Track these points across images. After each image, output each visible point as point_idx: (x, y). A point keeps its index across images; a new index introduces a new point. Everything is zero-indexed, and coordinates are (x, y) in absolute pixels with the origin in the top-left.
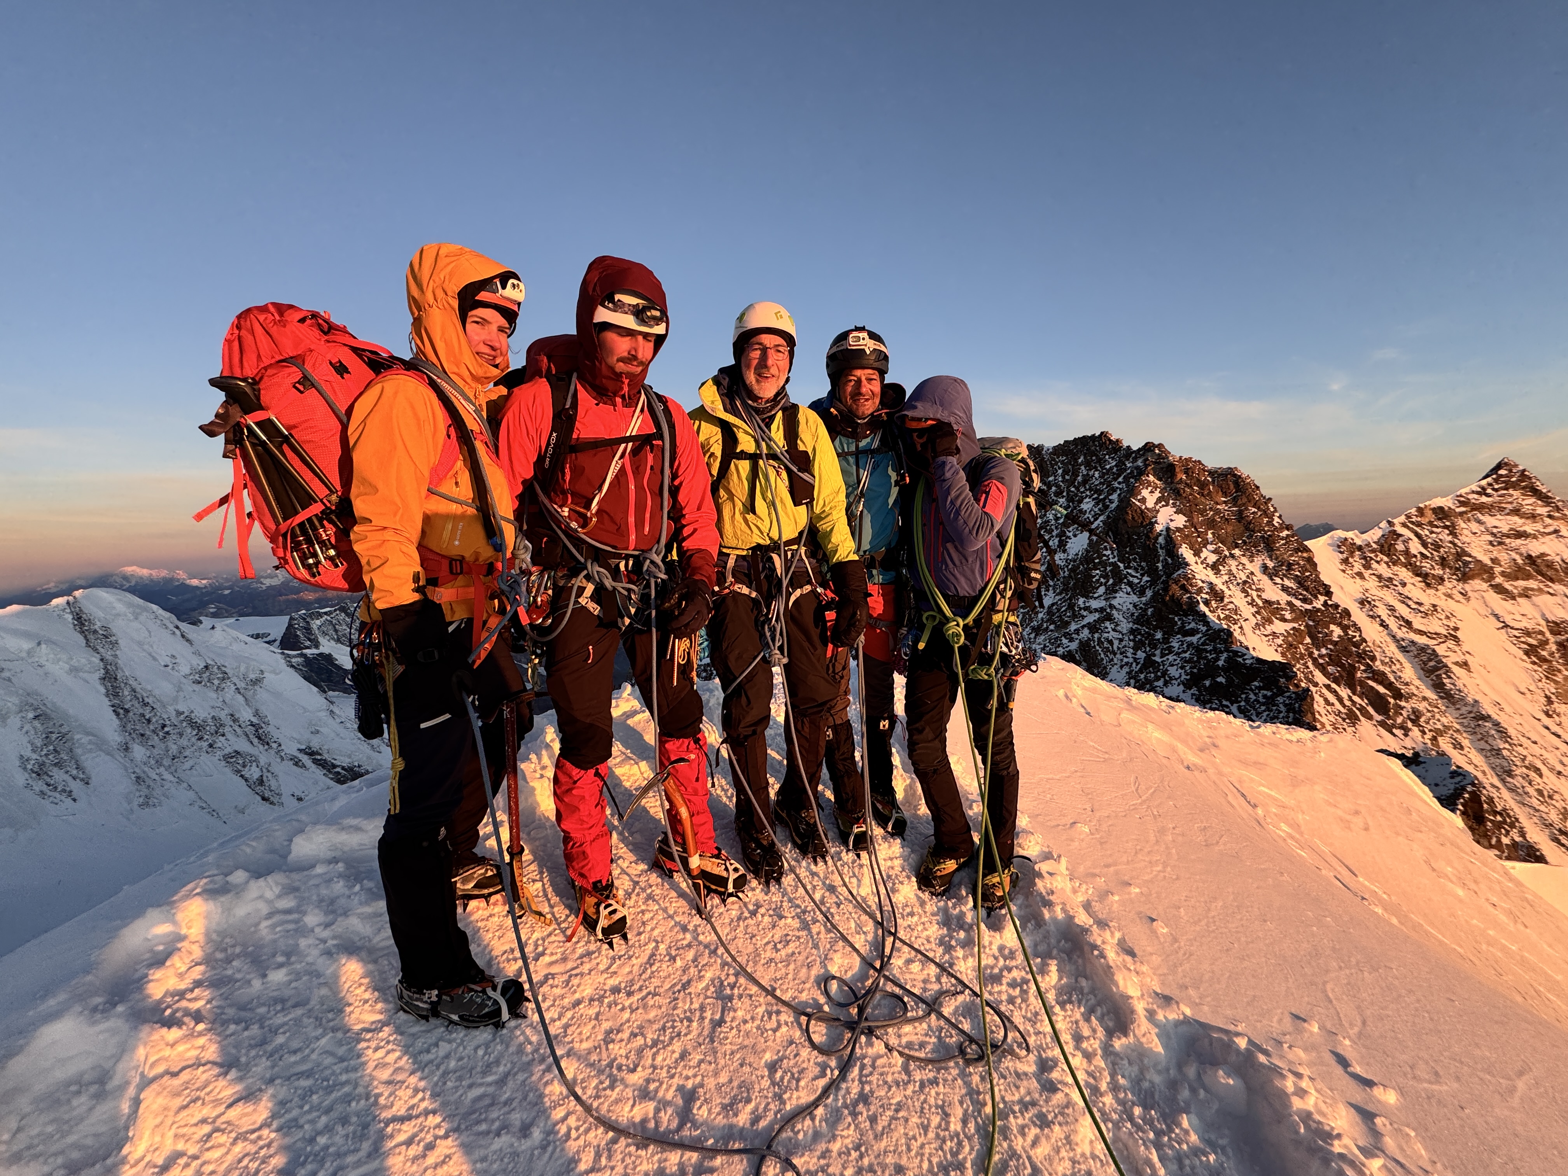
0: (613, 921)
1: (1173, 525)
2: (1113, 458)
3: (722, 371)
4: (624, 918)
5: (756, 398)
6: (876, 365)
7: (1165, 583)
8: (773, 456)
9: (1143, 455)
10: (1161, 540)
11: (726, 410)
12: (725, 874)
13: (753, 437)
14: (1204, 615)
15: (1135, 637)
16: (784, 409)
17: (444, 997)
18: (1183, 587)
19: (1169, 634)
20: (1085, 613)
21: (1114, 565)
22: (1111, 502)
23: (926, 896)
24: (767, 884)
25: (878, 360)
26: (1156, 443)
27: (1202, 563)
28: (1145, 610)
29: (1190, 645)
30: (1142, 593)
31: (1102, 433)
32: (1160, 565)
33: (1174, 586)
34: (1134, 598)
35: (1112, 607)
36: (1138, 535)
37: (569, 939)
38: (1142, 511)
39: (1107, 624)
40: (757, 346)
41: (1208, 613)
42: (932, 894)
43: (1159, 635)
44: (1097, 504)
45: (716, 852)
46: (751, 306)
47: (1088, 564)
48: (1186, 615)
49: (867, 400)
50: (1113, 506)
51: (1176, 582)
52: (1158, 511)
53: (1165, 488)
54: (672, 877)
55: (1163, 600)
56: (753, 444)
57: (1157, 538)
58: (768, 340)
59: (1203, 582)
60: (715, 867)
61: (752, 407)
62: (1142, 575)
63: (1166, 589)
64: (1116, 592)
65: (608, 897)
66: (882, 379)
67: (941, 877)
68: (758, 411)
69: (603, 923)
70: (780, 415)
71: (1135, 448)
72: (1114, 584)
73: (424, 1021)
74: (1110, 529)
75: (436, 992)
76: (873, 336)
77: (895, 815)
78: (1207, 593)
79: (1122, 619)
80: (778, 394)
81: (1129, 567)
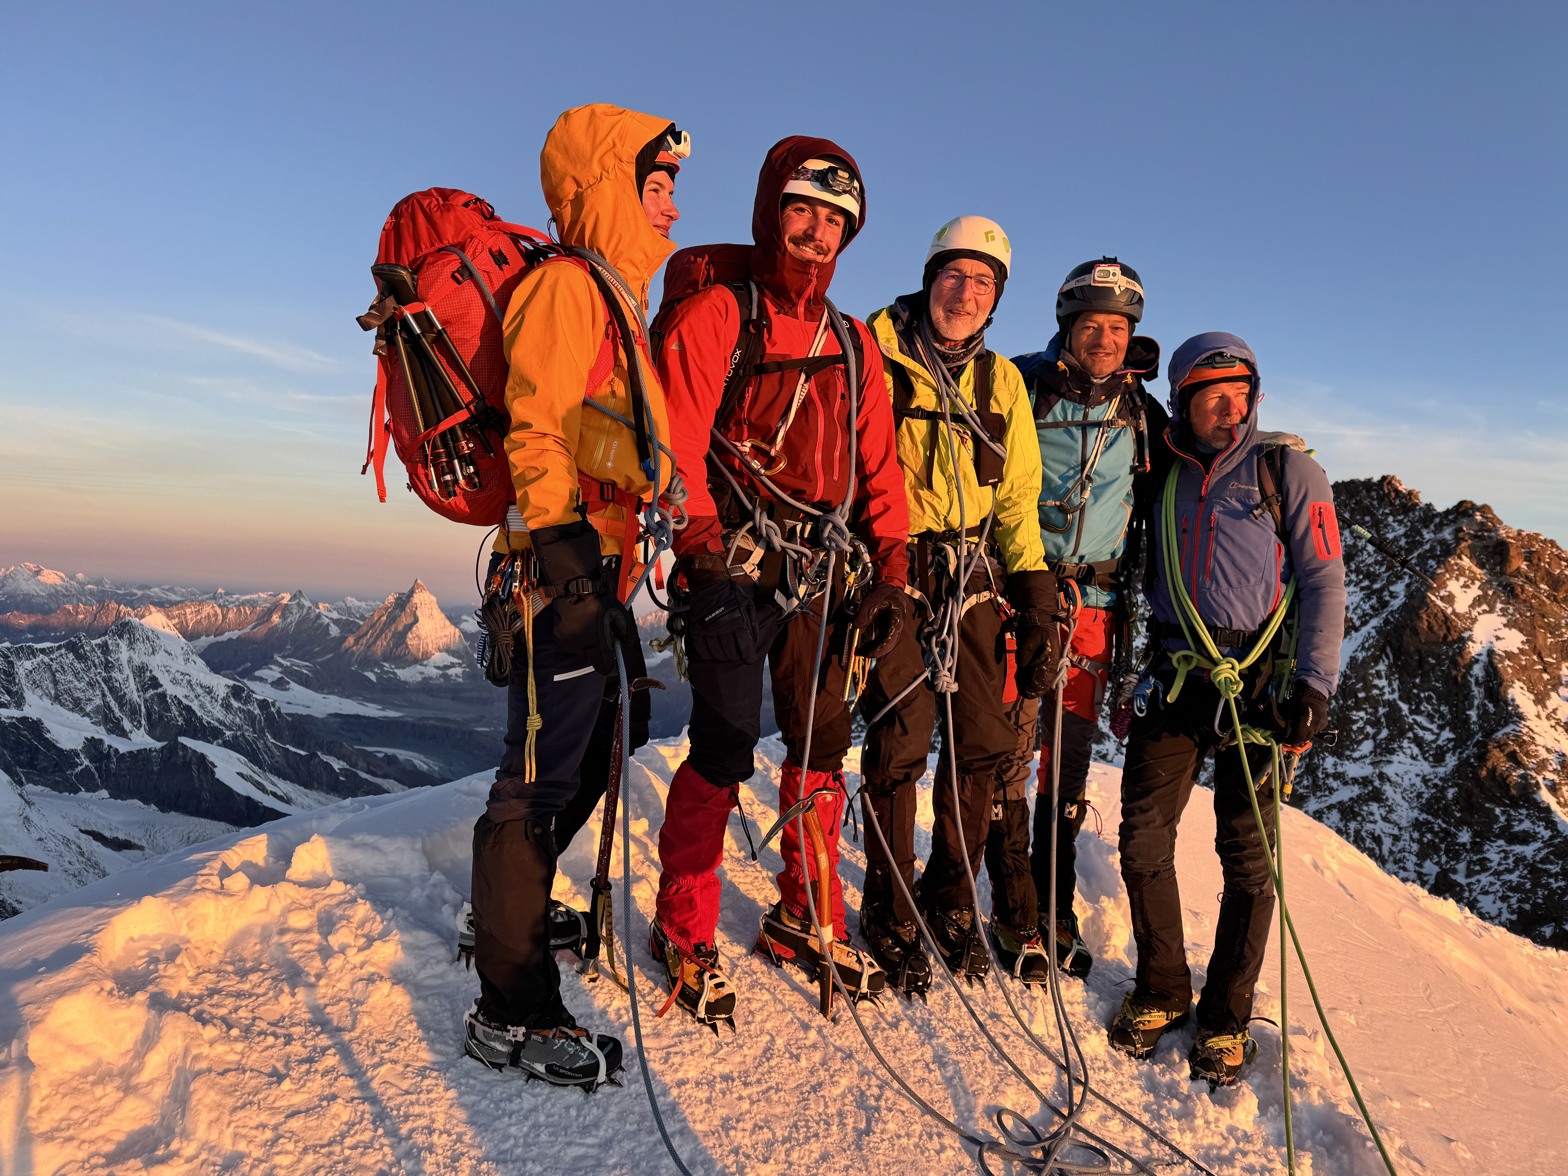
0: (720, 996)
1: (1500, 647)
2: (1400, 522)
3: (900, 300)
4: (732, 995)
5: (943, 340)
6: (1127, 309)
7: (1482, 746)
8: (958, 418)
9: (1454, 521)
10: (1478, 670)
11: (901, 350)
12: (857, 967)
13: (934, 389)
14: (1548, 810)
15: (1422, 835)
16: (978, 358)
17: (534, 1037)
18: (1513, 757)
19: (1482, 837)
20: (1335, 784)
21: (1391, 704)
22: (1393, 596)
23: (1122, 1056)
24: (908, 994)
25: (1130, 303)
26: (1479, 503)
27: (1548, 717)
28: (1443, 790)
29: (1520, 860)
30: (1439, 758)
31: (1384, 478)
32: (1473, 714)
33: (1496, 752)
34: (1425, 767)
35: (1382, 777)
36: (1437, 657)
37: (660, 1014)
38: (1446, 618)
39: (1374, 807)
40: (954, 273)
41: (1554, 807)
42: (1130, 1054)
43: (1465, 837)
44: (1368, 597)
45: (846, 938)
46: (956, 221)
47: (1345, 699)
48: (1515, 805)
49: (1108, 354)
50: (1396, 604)
51: (1501, 746)
52: (1474, 621)
53: (1489, 582)
54: (781, 967)
55: (1476, 776)
56: (934, 399)
57: (1469, 667)
58: (969, 266)
59: (1548, 750)
60: (844, 957)
61: (936, 349)
62: (1441, 728)
63: (1482, 757)
64: (1392, 752)
65: (713, 966)
66: (1132, 329)
67: (1144, 1032)
68: (945, 358)
69: (708, 996)
70: (971, 365)
71: (1440, 508)
72: (1390, 739)
73: (496, 1071)
74: (1389, 643)
75: (522, 1030)
76: (1127, 272)
77: (1076, 947)
78: (1555, 771)
79: (1398, 798)
80: (970, 339)
81: (1416, 711)
